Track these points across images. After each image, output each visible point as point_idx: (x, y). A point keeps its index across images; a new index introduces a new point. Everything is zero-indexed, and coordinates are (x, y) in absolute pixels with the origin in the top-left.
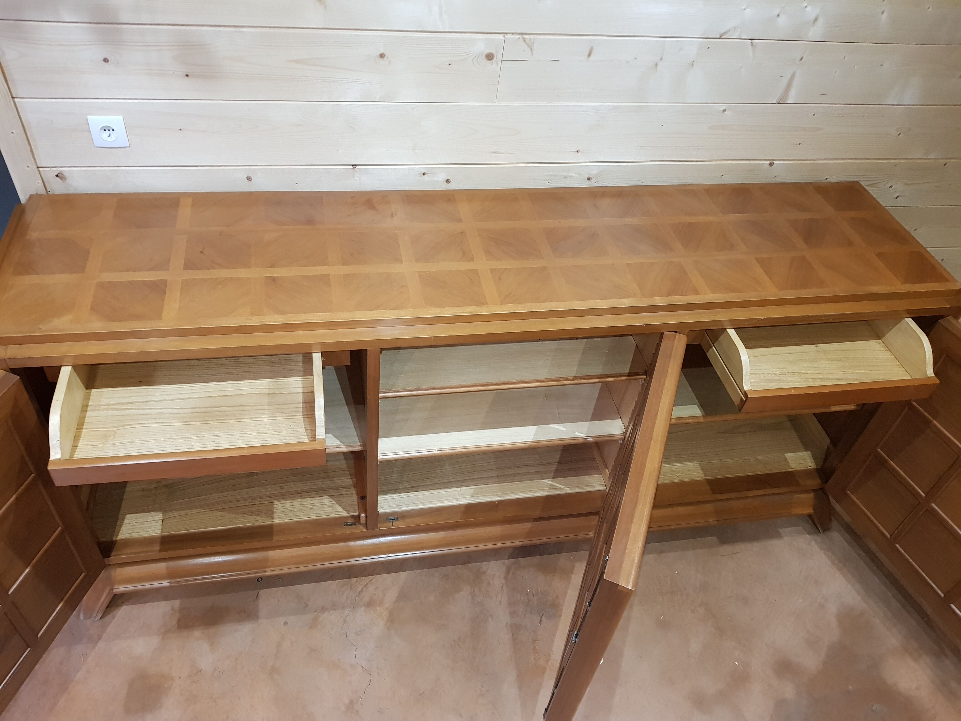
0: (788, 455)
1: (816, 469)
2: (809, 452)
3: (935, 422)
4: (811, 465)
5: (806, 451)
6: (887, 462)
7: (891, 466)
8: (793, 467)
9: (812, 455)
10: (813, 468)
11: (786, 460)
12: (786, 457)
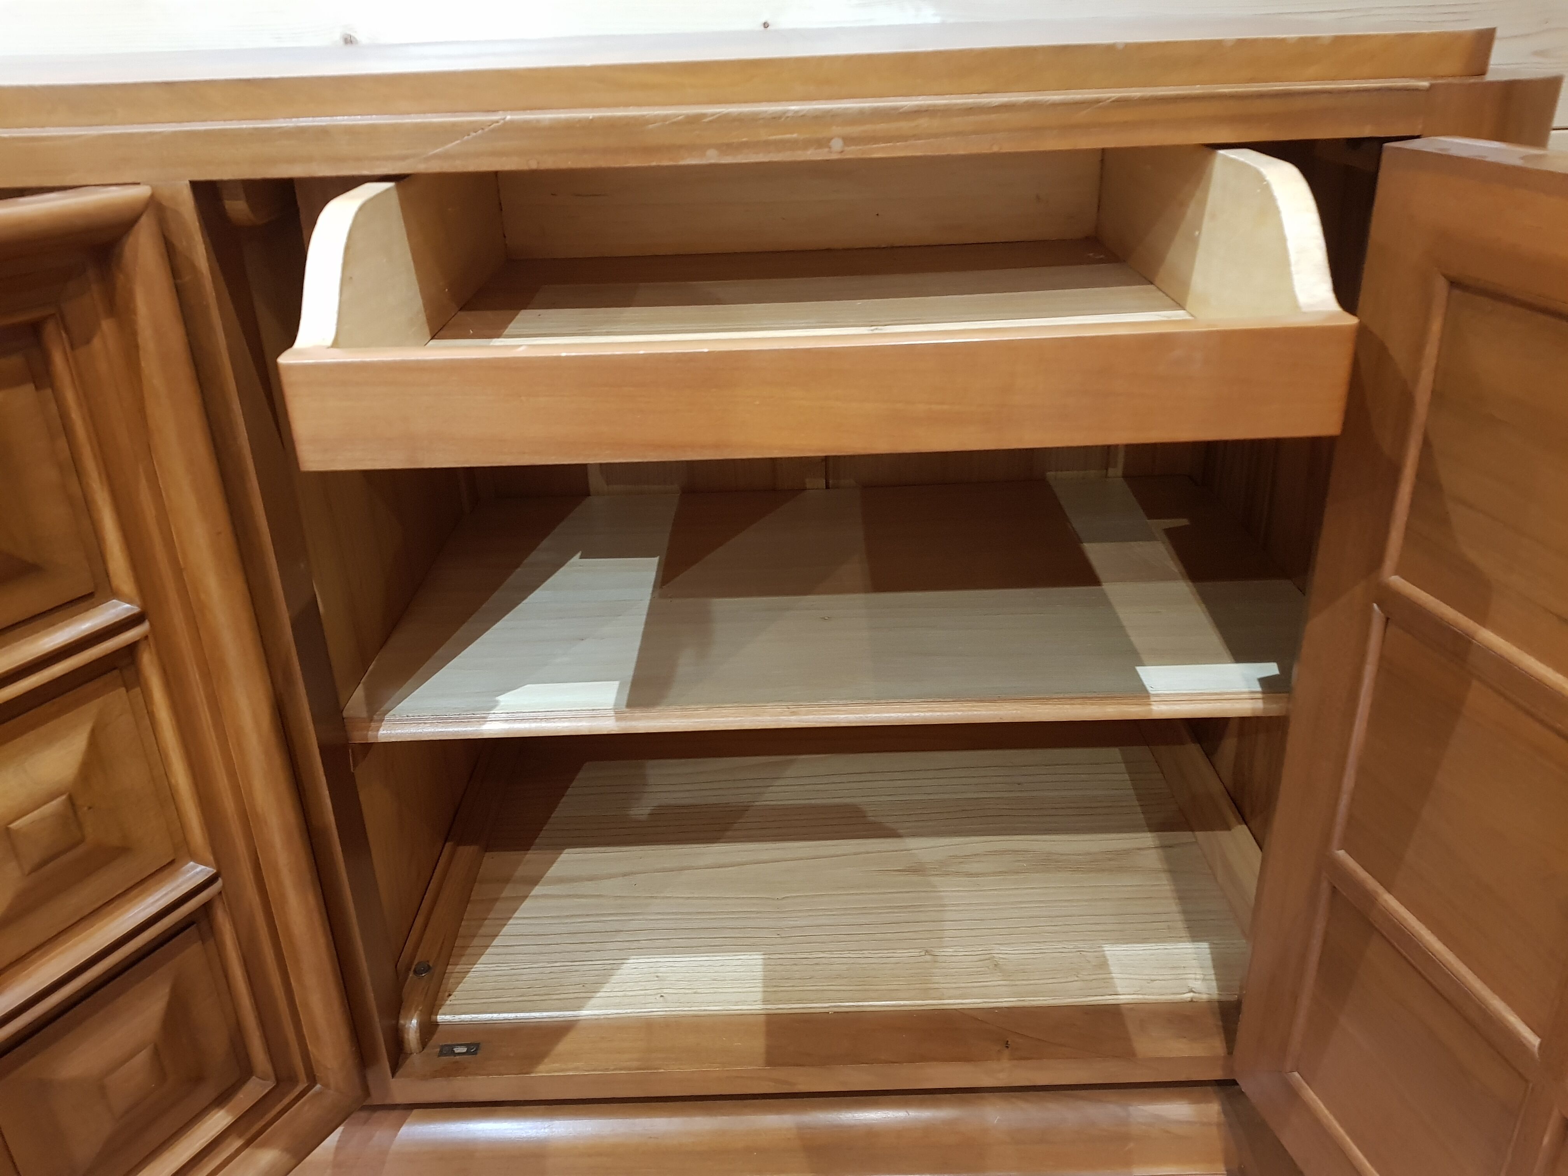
0: (1114, 952)
1: (1220, 1002)
2: (1205, 945)
3: (1487, 636)
4: (1198, 985)
5: (1195, 937)
6: (1370, 899)
7: (1388, 916)
8: (1120, 990)
9: (1212, 953)
10: (1205, 997)
11: (1103, 964)
12: (1104, 956)
